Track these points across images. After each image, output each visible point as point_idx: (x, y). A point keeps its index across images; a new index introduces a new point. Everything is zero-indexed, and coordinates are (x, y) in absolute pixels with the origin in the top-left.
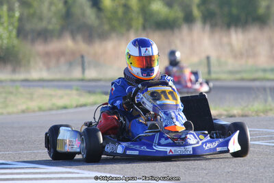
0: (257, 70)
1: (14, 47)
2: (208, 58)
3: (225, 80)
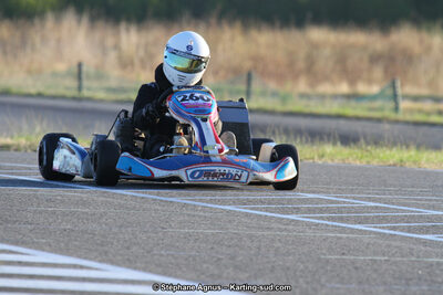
2: (80, 65)
3: (101, 101)
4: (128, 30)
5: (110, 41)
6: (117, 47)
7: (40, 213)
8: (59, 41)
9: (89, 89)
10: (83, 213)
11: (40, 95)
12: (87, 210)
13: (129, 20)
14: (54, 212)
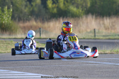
0: (115, 35)
1: (10, 24)
2: (95, 29)
4: (106, 19)
5: (101, 22)
6: (104, 24)
7: (98, 71)
8: (87, 23)
9: (97, 36)
10: (111, 71)
11: (84, 38)
12: (111, 70)
13: (106, 16)
14: (102, 71)
